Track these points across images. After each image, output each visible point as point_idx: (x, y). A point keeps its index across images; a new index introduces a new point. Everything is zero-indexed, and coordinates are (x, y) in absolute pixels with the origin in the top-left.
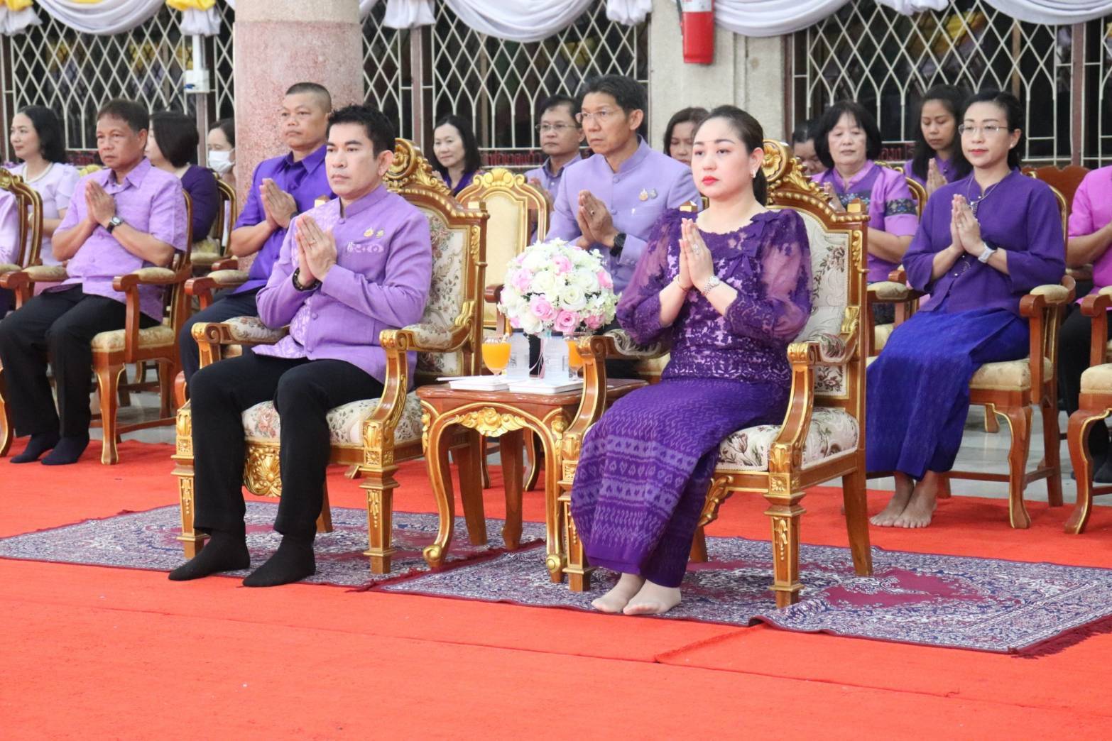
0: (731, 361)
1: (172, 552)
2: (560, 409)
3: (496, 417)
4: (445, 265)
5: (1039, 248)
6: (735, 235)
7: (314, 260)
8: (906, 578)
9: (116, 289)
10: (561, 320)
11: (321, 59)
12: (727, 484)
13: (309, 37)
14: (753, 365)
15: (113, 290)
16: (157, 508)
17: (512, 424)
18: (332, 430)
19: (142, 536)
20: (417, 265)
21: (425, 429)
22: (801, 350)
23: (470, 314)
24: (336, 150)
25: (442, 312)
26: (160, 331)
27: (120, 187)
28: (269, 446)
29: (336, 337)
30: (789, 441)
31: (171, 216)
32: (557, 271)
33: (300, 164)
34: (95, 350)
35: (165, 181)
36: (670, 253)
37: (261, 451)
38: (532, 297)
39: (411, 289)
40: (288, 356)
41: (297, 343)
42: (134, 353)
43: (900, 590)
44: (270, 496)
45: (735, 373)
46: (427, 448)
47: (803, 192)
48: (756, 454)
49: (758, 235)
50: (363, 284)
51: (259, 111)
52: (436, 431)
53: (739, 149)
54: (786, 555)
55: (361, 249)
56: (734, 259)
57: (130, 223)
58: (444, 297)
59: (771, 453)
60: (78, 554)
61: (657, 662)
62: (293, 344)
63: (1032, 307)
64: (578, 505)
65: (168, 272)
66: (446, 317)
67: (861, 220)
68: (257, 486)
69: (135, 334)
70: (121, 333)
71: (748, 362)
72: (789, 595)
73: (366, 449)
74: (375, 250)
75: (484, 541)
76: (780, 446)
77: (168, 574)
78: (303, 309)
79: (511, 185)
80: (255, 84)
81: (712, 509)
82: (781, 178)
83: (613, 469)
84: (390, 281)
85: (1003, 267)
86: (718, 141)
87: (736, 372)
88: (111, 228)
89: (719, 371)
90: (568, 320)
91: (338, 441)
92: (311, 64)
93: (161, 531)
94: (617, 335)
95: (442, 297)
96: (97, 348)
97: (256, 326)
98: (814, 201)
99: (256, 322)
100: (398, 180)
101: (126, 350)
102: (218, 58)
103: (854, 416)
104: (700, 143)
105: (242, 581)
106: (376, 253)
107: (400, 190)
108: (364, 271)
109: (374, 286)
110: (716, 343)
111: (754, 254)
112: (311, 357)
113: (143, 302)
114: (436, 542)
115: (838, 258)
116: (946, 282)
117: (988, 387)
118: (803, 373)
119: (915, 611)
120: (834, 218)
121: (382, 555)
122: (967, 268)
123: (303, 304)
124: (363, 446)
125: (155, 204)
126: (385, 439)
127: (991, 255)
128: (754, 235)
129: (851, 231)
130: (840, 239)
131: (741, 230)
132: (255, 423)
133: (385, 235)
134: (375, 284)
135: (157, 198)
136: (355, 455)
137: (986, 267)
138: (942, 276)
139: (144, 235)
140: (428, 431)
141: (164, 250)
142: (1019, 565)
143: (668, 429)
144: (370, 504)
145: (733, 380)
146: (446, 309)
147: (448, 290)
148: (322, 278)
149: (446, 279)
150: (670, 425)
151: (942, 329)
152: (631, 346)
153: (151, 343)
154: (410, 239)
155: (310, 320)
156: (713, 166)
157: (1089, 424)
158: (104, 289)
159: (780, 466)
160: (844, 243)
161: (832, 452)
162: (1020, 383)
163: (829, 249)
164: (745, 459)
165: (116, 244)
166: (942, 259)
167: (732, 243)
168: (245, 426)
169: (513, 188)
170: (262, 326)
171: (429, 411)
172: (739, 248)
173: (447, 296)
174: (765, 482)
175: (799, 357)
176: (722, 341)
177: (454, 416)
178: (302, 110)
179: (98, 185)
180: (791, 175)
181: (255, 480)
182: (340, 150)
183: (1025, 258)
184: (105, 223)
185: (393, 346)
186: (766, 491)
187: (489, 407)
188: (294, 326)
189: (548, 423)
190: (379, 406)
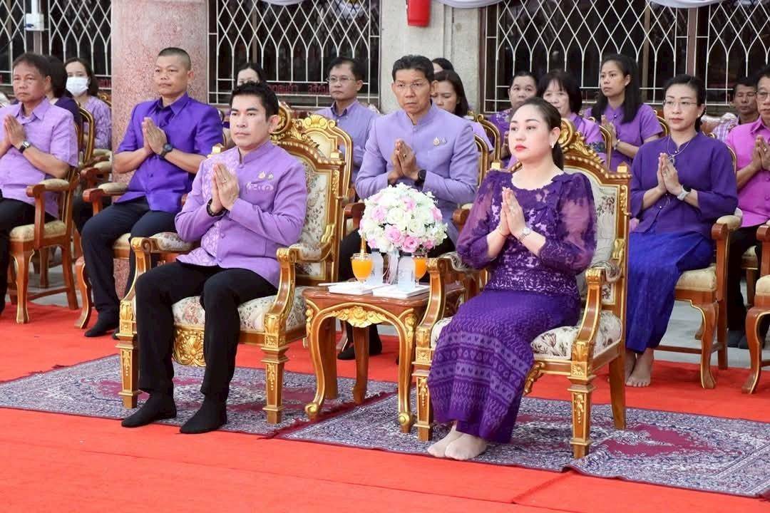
0: (538, 281)
1: (112, 402)
2: (412, 310)
3: (363, 313)
4: (313, 198)
5: (720, 189)
6: (540, 191)
7: (225, 195)
8: (654, 432)
9: (29, 195)
10: (407, 243)
11: (179, 29)
12: (540, 368)
13: (171, 12)
14: (554, 283)
15: (26, 196)
16: (80, 363)
17: (374, 319)
18: (241, 320)
19: (81, 387)
20: (297, 200)
21: (308, 320)
22: (596, 275)
23: (332, 234)
24: (239, 115)
25: (310, 232)
26: (57, 224)
27: (27, 119)
28: (193, 330)
29: (238, 251)
30: (587, 339)
31: (67, 141)
32: (406, 209)
33: (168, 108)
34: (12, 240)
35: (63, 116)
36: (494, 204)
37: (186, 333)
38: (387, 226)
39: (295, 218)
40: (204, 265)
41: (209, 254)
42: (41, 241)
43: (651, 442)
44: (193, 366)
45: (539, 288)
46: (310, 334)
47: (584, 156)
48: (563, 348)
49: (557, 191)
50: (259, 213)
51: (132, 66)
52: (317, 321)
53: (542, 127)
54: (582, 420)
55: (257, 187)
56: (541, 210)
57: (37, 146)
58: (312, 221)
59: (574, 347)
60: (43, 404)
61: (514, 503)
62: (206, 255)
63: (720, 232)
64: (435, 378)
65: (65, 182)
66: (314, 236)
67: (628, 178)
68: (183, 358)
69: (42, 227)
70: (31, 227)
71: (550, 280)
72: (584, 448)
73: (266, 334)
74: (267, 188)
75: (336, 396)
76: (580, 343)
77: (121, 422)
78: (212, 230)
79: (325, 127)
80: (129, 46)
81: (529, 385)
82: (568, 146)
83: (465, 356)
84: (278, 211)
85: (695, 203)
86: (528, 120)
87: (542, 288)
88: (22, 149)
89: (530, 287)
90: (412, 243)
91: (245, 327)
92: (171, 32)
93: (94, 384)
94: (453, 257)
95: (310, 221)
96: (14, 238)
97: (175, 239)
98: (592, 163)
99: (174, 237)
100: (277, 135)
101: (35, 240)
102: (51, 6)
103: (619, 317)
104: (515, 122)
105: (179, 428)
106: (268, 191)
107: (278, 142)
108: (259, 203)
109: (266, 214)
110: (527, 265)
111: (555, 207)
112: (222, 266)
113: (47, 205)
114: (314, 401)
115: (610, 205)
116: (653, 211)
117: (687, 288)
118: (595, 291)
119: (673, 460)
120: (607, 176)
121: (277, 410)
122: (668, 202)
123: (213, 226)
124: (265, 332)
125: (55, 132)
126: (281, 327)
127: (687, 196)
128: (555, 191)
129: (619, 186)
130: (611, 190)
131: (545, 187)
132: (182, 313)
133: (274, 177)
134: (267, 213)
135: (57, 127)
136: (257, 338)
137: (683, 203)
138: (650, 207)
139: (48, 155)
140: (311, 322)
141: (62, 167)
142: (724, 420)
143: (506, 331)
144: (269, 373)
145: (540, 293)
146: (313, 230)
147: (315, 216)
148: (229, 208)
149: (314, 208)
150: (508, 328)
151: (655, 247)
152: (463, 264)
153: (51, 234)
154: (293, 181)
155: (219, 238)
156: (523, 138)
157: (761, 317)
158: (18, 195)
159: (580, 357)
160: (614, 194)
161: (609, 344)
162: (711, 287)
163: (604, 198)
164: (554, 351)
165: (25, 161)
166: (651, 195)
167: (539, 197)
168: (175, 315)
169: (326, 130)
170: (179, 239)
171: (311, 307)
172: (544, 201)
173: (314, 221)
174: (568, 368)
175: (593, 279)
176: (532, 264)
177: (331, 311)
178: (172, 68)
179: (13, 117)
180: (575, 144)
181: (181, 354)
182: (242, 115)
183: (710, 196)
184: (18, 146)
185: (286, 260)
186: (569, 374)
187: (358, 306)
188: (205, 241)
189: (403, 320)
190: (275, 303)
